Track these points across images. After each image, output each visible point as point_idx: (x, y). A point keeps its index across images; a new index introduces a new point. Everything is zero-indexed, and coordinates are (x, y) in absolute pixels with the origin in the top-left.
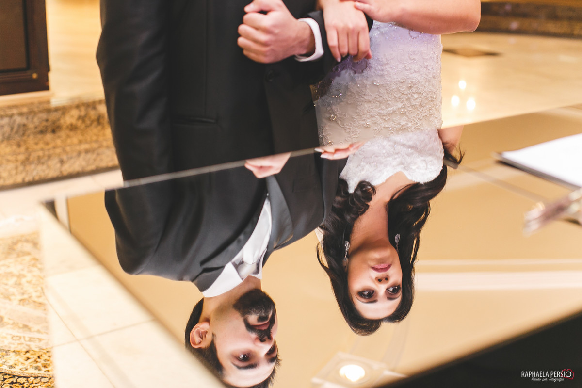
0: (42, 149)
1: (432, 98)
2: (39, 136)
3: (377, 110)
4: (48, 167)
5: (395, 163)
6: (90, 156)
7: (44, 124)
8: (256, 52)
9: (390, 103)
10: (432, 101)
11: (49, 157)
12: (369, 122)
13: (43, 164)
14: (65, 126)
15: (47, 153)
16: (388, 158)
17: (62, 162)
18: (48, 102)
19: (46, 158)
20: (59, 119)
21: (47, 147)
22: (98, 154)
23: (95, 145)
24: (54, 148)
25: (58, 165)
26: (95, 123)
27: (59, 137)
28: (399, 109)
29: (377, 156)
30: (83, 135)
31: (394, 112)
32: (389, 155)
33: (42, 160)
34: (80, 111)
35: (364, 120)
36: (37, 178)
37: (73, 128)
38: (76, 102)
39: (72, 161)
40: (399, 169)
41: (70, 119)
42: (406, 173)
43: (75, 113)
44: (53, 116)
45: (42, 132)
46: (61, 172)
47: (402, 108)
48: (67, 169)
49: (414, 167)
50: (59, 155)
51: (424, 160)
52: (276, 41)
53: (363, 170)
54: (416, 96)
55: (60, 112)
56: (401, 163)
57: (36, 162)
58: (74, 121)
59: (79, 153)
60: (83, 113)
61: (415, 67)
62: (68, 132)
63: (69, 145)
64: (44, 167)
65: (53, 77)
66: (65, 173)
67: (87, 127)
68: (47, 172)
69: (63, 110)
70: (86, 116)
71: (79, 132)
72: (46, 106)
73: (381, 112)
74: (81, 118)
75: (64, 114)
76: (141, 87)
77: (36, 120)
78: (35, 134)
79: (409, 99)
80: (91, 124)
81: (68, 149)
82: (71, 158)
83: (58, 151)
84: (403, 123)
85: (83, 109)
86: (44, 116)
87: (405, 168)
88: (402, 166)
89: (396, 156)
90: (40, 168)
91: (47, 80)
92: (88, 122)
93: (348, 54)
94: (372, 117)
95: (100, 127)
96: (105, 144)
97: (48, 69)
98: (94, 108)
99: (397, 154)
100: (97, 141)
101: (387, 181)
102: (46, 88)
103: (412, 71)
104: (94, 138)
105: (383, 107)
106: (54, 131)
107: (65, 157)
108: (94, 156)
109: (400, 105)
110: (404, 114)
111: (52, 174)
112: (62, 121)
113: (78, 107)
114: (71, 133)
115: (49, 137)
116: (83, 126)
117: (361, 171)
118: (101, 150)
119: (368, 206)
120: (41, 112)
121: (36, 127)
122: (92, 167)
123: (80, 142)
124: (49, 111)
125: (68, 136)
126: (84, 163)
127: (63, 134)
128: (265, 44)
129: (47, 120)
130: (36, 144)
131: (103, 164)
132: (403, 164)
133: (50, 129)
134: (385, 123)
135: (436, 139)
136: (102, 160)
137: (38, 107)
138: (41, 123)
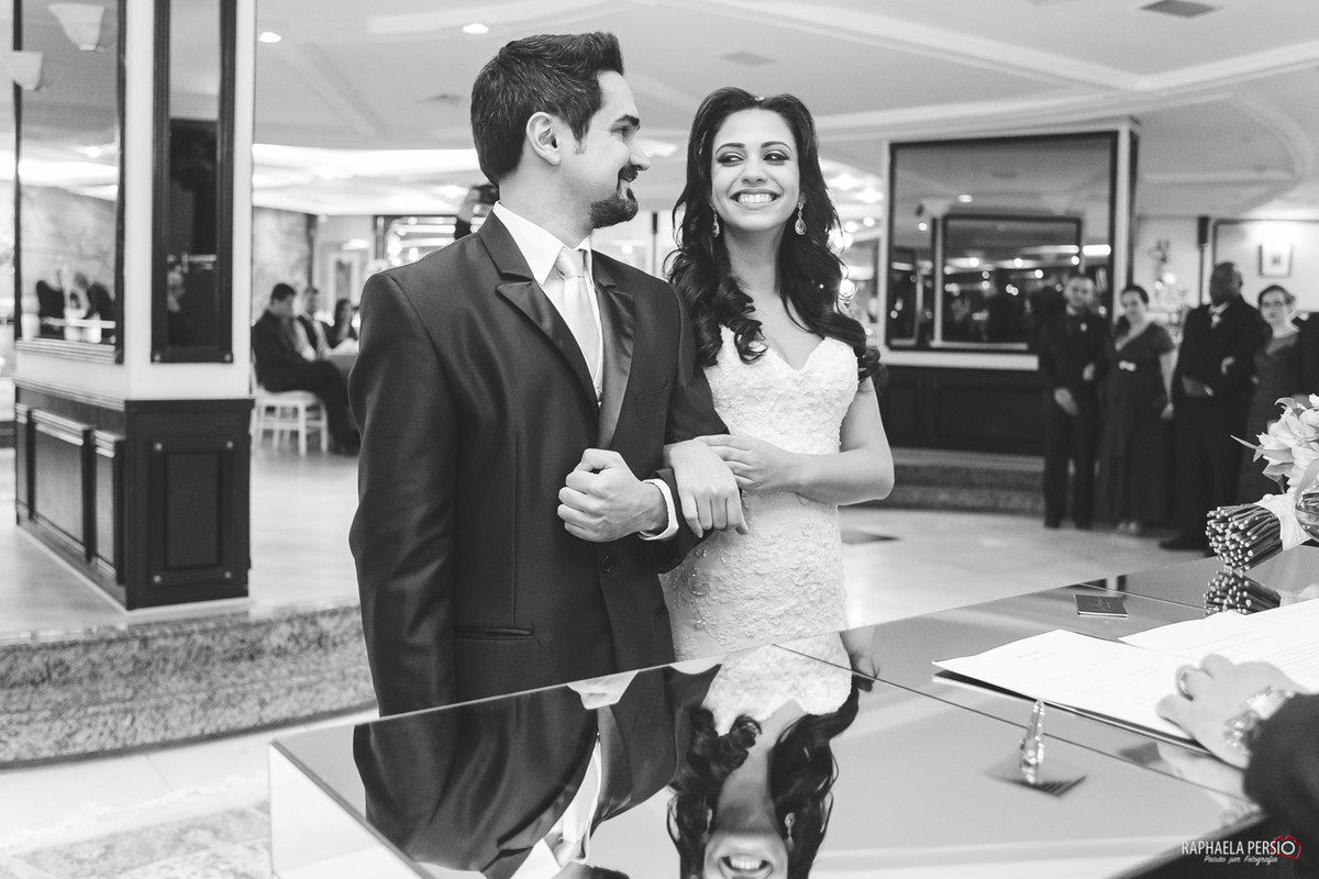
0: (234, 684)
1: (835, 589)
2: (230, 665)
3: (762, 610)
4: (242, 711)
5: (784, 688)
6: (307, 695)
7: (239, 646)
8: (583, 525)
9: (780, 599)
10: (834, 595)
11: (244, 696)
12: (752, 628)
13: (234, 706)
14: (268, 650)
15: (240, 689)
16: (775, 682)
17: (262, 703)
18: (246, 614)
19: (239, 697)
20: (261, 640)
21: (241, 681)
22: (318, 692)
23: (313, 678)
24: (252, 682)
25: (258, 708)
26: (314, 646)
27: (260, 666)
28: (793, 607)
29: (758, 679)
30: (295, 663)
31: (786, 612)
32: (776, 677)
33: (233, 701)
34: (293, 627)
35: (745, 626)
36: (223, 729)
37: (281, 652)
38: (288, 614)
39: (278, 702)
40: (791, 696)
41: (277, 639)
42: (800, 702)
43: (285, 629)
44: (252, 635)
45: (234, 659)
46: (260, 719)
47: (796, 606)
48: (270, 714)
49: (810, 693)
50: (260, 692)
51: (825, 682)
52: (611, 510)
53: (740, 700)
54: (814, 587)
55: (263, 628)
56: (794, 688)
57: (223, 703)
58: (283, 643)
59: (289, 691)
60: (296, 631)
61: (810, 546)
62: (273, 657)
63: (276, 678)
64: (236, 711)
65: (254, 576)
66: (267, 721)
67: (302, 650)
68: (238, 719)
69: (267, 625)
70: (301, 635)
71: (289, 658)
72: (243, 620)
73: (769, 612)
74: (294, 638)
75: (268, 631)
76: (415, 583)
77: (226, 641)
78: (223, 661)
79: (805, 592)
80: (308, 647)
81: (273, 683)
82: (277, 697)
83: (257, 686)
84: (800, 628)
85: (296, 624)
86: (239, 634)
87: (799, 694)
88: (796, 692)
89: (786, 677)
90: (229, 712)
91: (246, 581)
92: (304, 644)
93: (713, 528)
94: (756, 621)
95: (321, 652)
96: (328, 675)
97: (248, 565)
98: (314, 623)
99: (787, 674)
100: (316, 672)
101: (773, 714)
102: (245, 593)
103: (808, 552)
104: (313, 667)
105: (771, 606)
106: (252, 658)
107: (267, 696)
108: (311, 695)
109: (794, 602)
110: (798, 615)
111: (247, 722)
112: (265, 642)
113: (289, 621)
114: (278, 661)
115: (244, 666)
116: (296, 651)
117: (737, 703)
118: (320, 686)
119: (747, 753)
120: (235, 628)
121: (225, 652)
122: (309, 711)
123: (292, 673)
124: (246, 626)
125: (273, 665)
126: (296, 706)
127: (265, 661)
128: (595, 514)
129: (243, 641)
130: (225, 676)
131: (325, 707)
132: (796, 689)
133: (246, 654)
134: (775, 629)
135: (839, 651)
136: (323, 700)
137: (230, 622)
138: (233, 644)
